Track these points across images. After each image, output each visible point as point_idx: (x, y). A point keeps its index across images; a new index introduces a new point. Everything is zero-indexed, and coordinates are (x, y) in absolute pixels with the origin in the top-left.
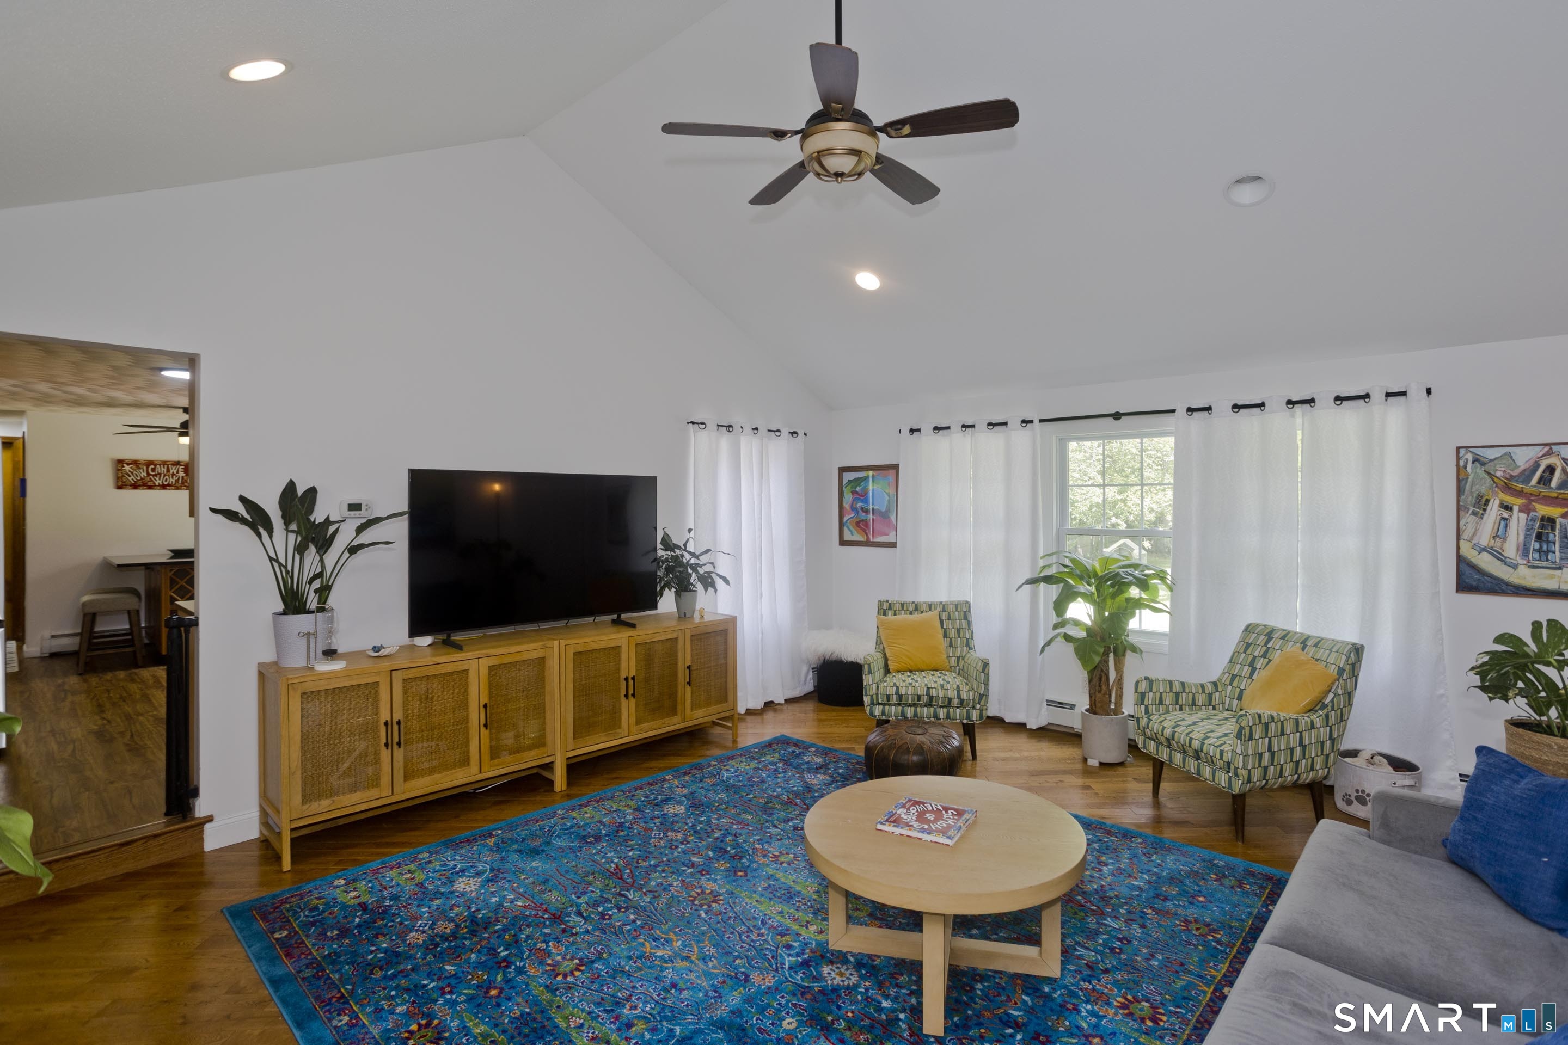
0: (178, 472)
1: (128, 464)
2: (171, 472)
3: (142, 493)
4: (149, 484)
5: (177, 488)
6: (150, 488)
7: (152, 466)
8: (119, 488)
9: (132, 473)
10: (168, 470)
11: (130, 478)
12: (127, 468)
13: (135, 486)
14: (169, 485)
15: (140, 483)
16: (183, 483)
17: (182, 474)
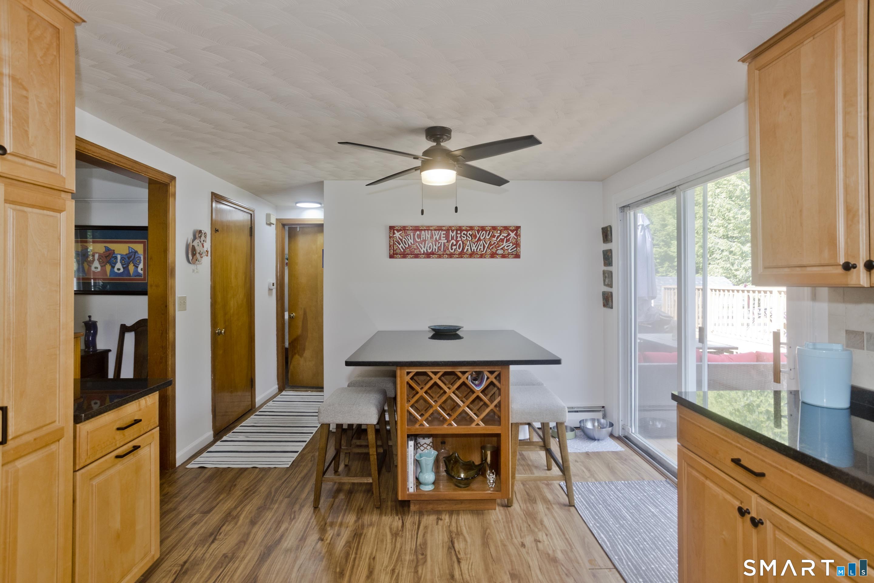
0: (440, 239)
1: (398, 231)
2: (434, 237)
3: (409, 262)
4: (416, 252)
5: (440, 256)
6: (417, 256)
7: (418, 232)
8: (391, 257)
9: (401, 240)
10: (432, 237)
11: (400, 246)
12: (397, 234)
13: (404, 255)
14: (432, 253)
15: (408, 251)
16: (445, 251)
17: (443, 240)
